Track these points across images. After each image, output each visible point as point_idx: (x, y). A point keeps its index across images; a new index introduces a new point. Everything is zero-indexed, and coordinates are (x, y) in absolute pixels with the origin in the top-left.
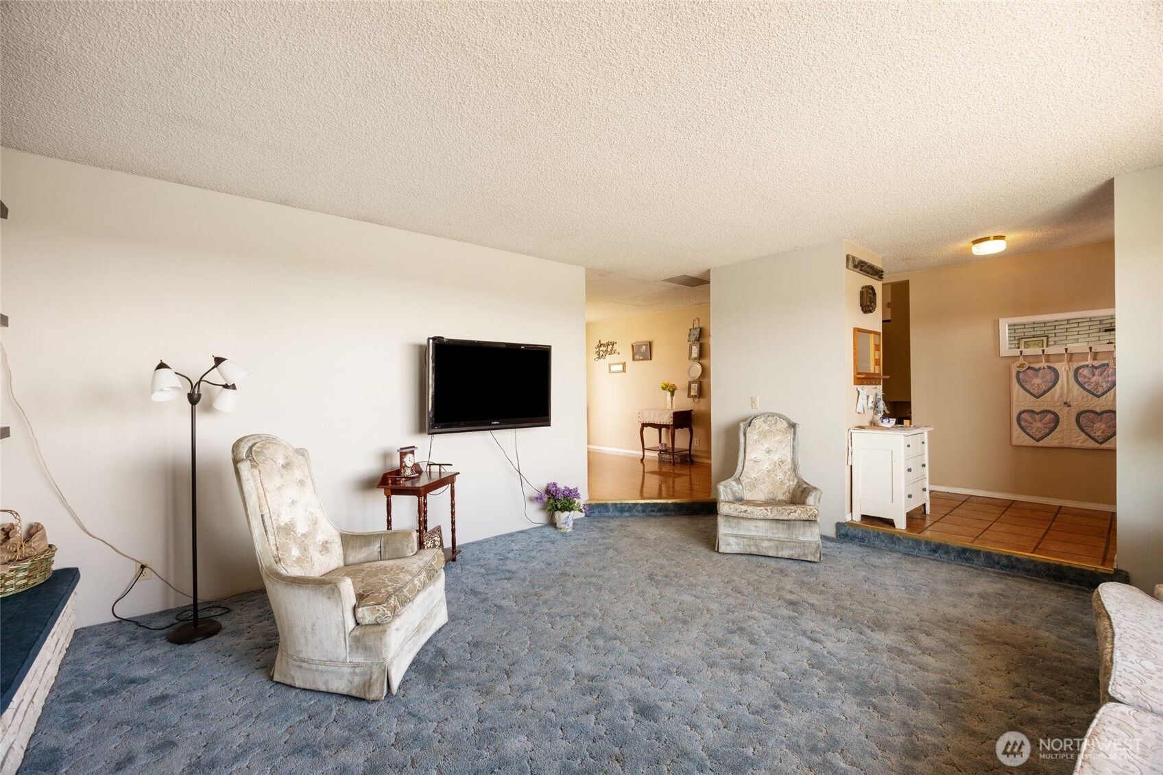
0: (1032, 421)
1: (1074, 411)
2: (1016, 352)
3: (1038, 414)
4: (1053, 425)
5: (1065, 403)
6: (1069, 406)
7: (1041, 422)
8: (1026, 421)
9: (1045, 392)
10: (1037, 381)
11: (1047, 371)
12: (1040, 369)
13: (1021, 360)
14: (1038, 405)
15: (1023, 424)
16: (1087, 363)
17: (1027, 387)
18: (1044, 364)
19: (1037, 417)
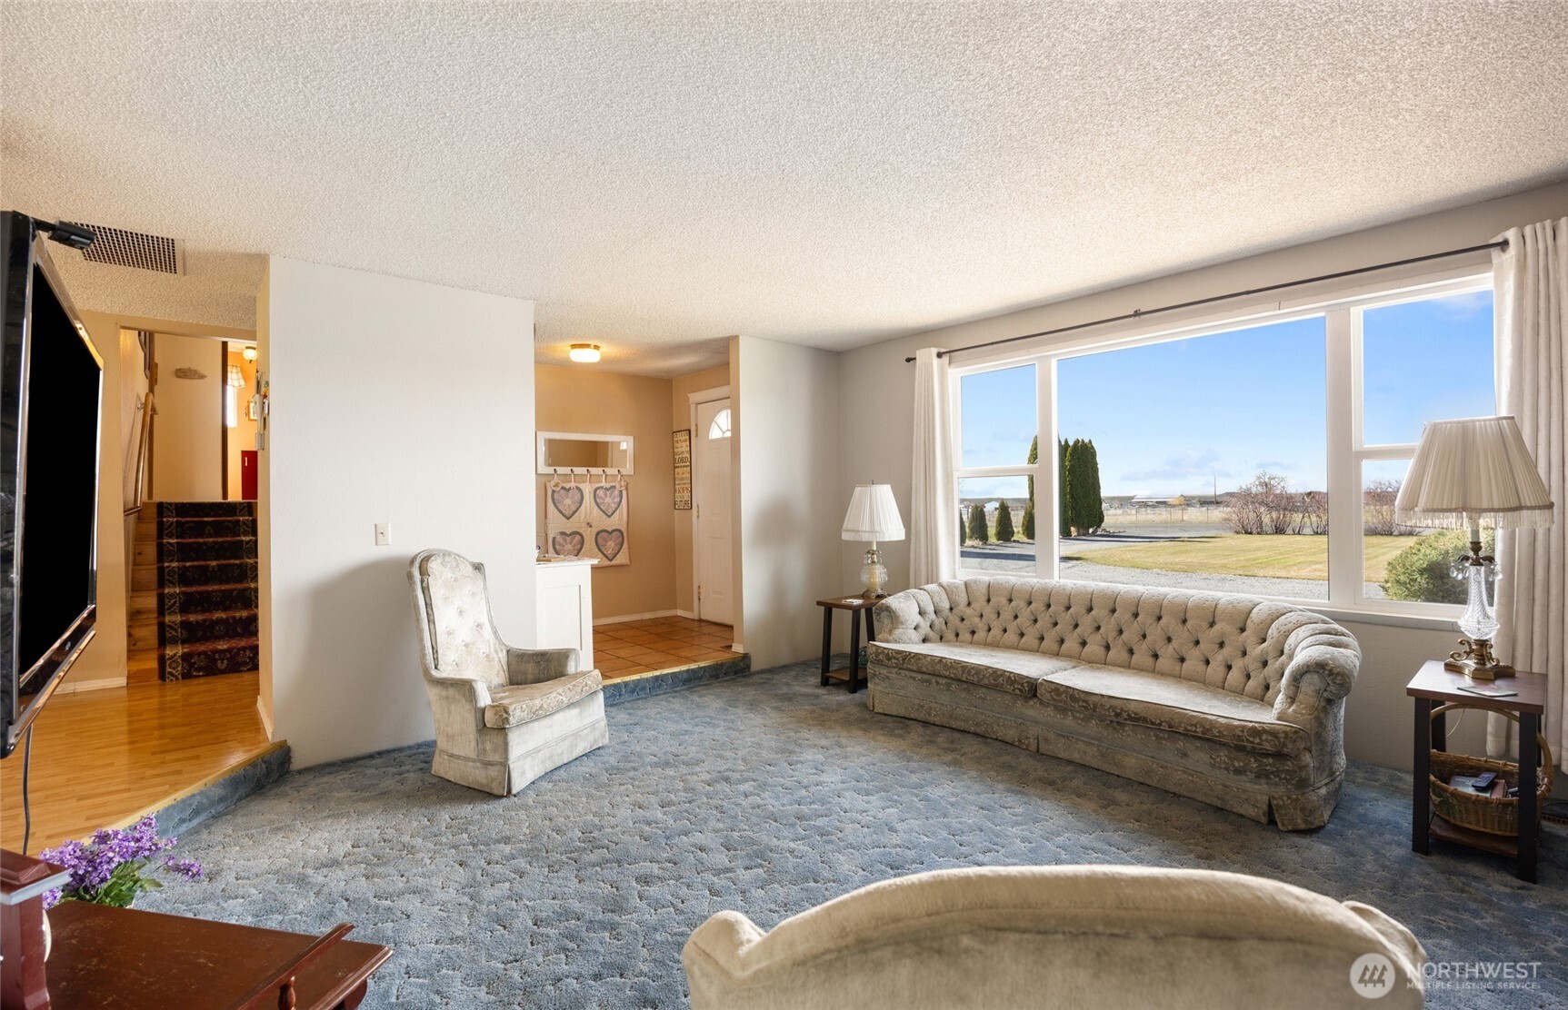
0: (564, 543)
1: (595, 530)
2: (550, 470)
3: (568, 535)
4: (579, 546)
5: (588, 524)
6: (591, 526)
7: (571, 543)
8: (560, 544)
9: (575, 512)
10: (568, 501)
11: (576, 490)
12: (570, 488)
13: (556, 480)
14: (569, 526)
15: (557, 547)
16: (601, 485)
17: (560, 508)
18: (573, 485)
19: (568, 539)
